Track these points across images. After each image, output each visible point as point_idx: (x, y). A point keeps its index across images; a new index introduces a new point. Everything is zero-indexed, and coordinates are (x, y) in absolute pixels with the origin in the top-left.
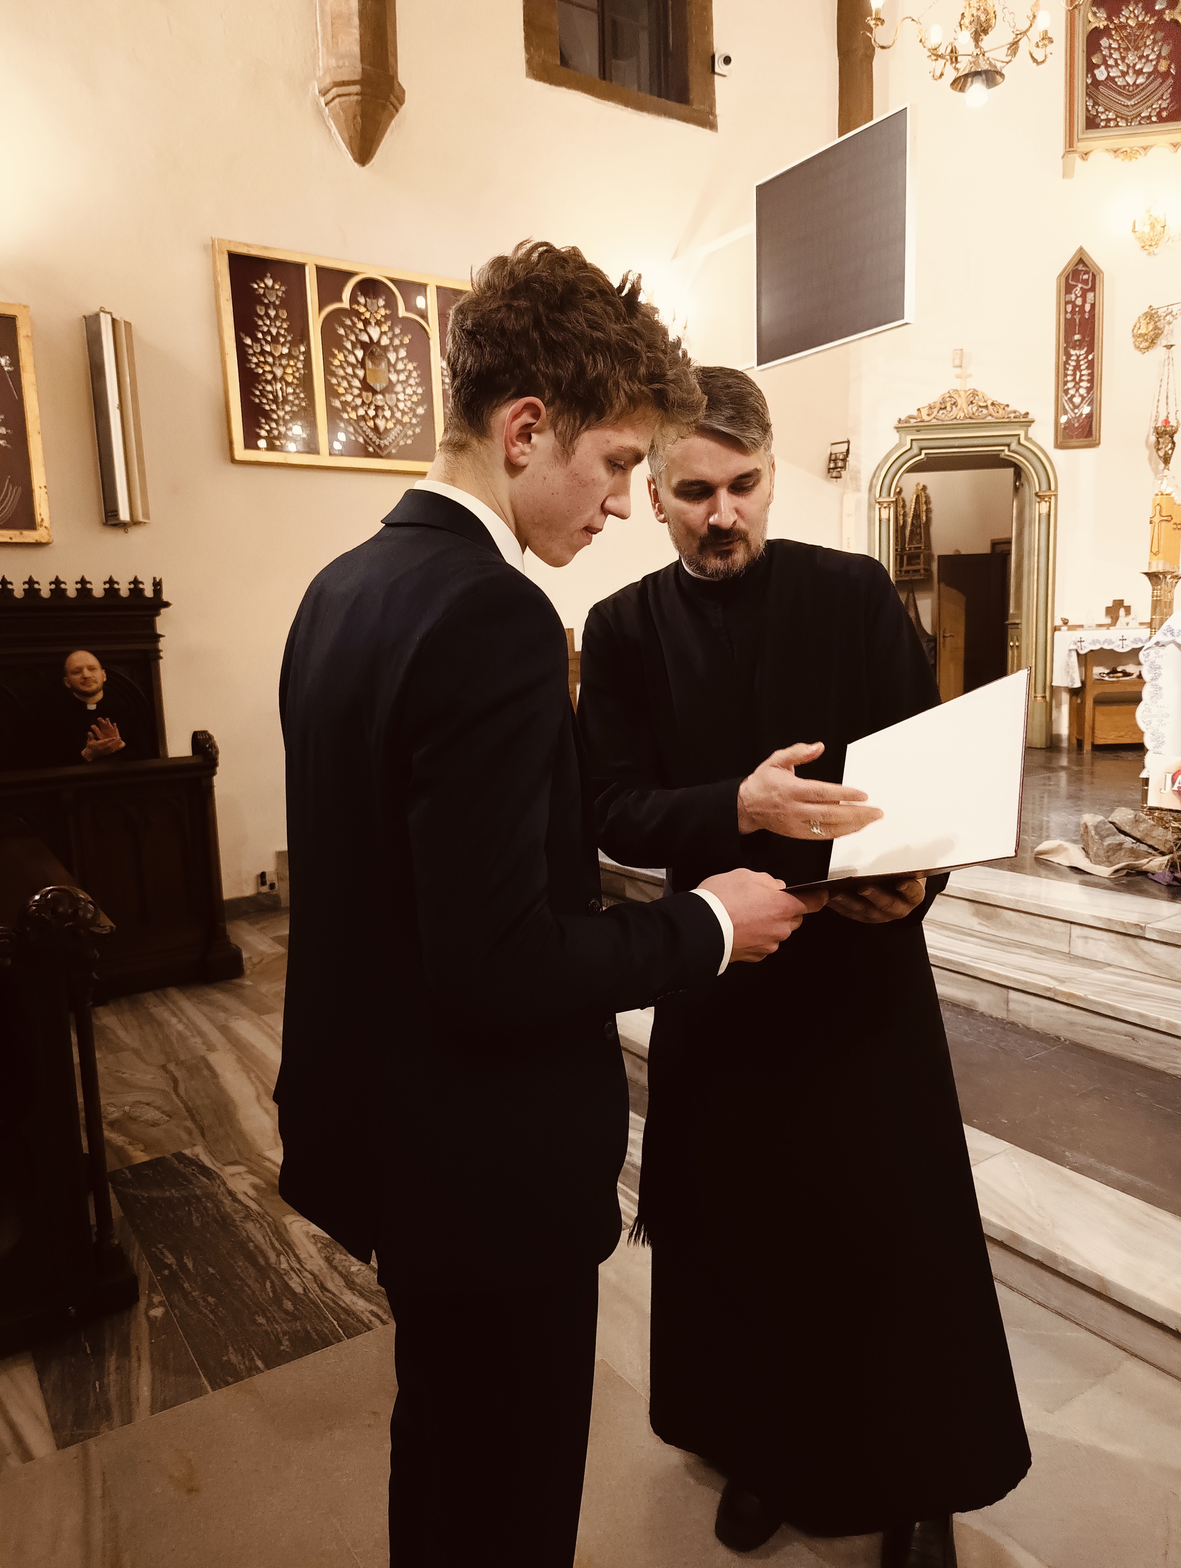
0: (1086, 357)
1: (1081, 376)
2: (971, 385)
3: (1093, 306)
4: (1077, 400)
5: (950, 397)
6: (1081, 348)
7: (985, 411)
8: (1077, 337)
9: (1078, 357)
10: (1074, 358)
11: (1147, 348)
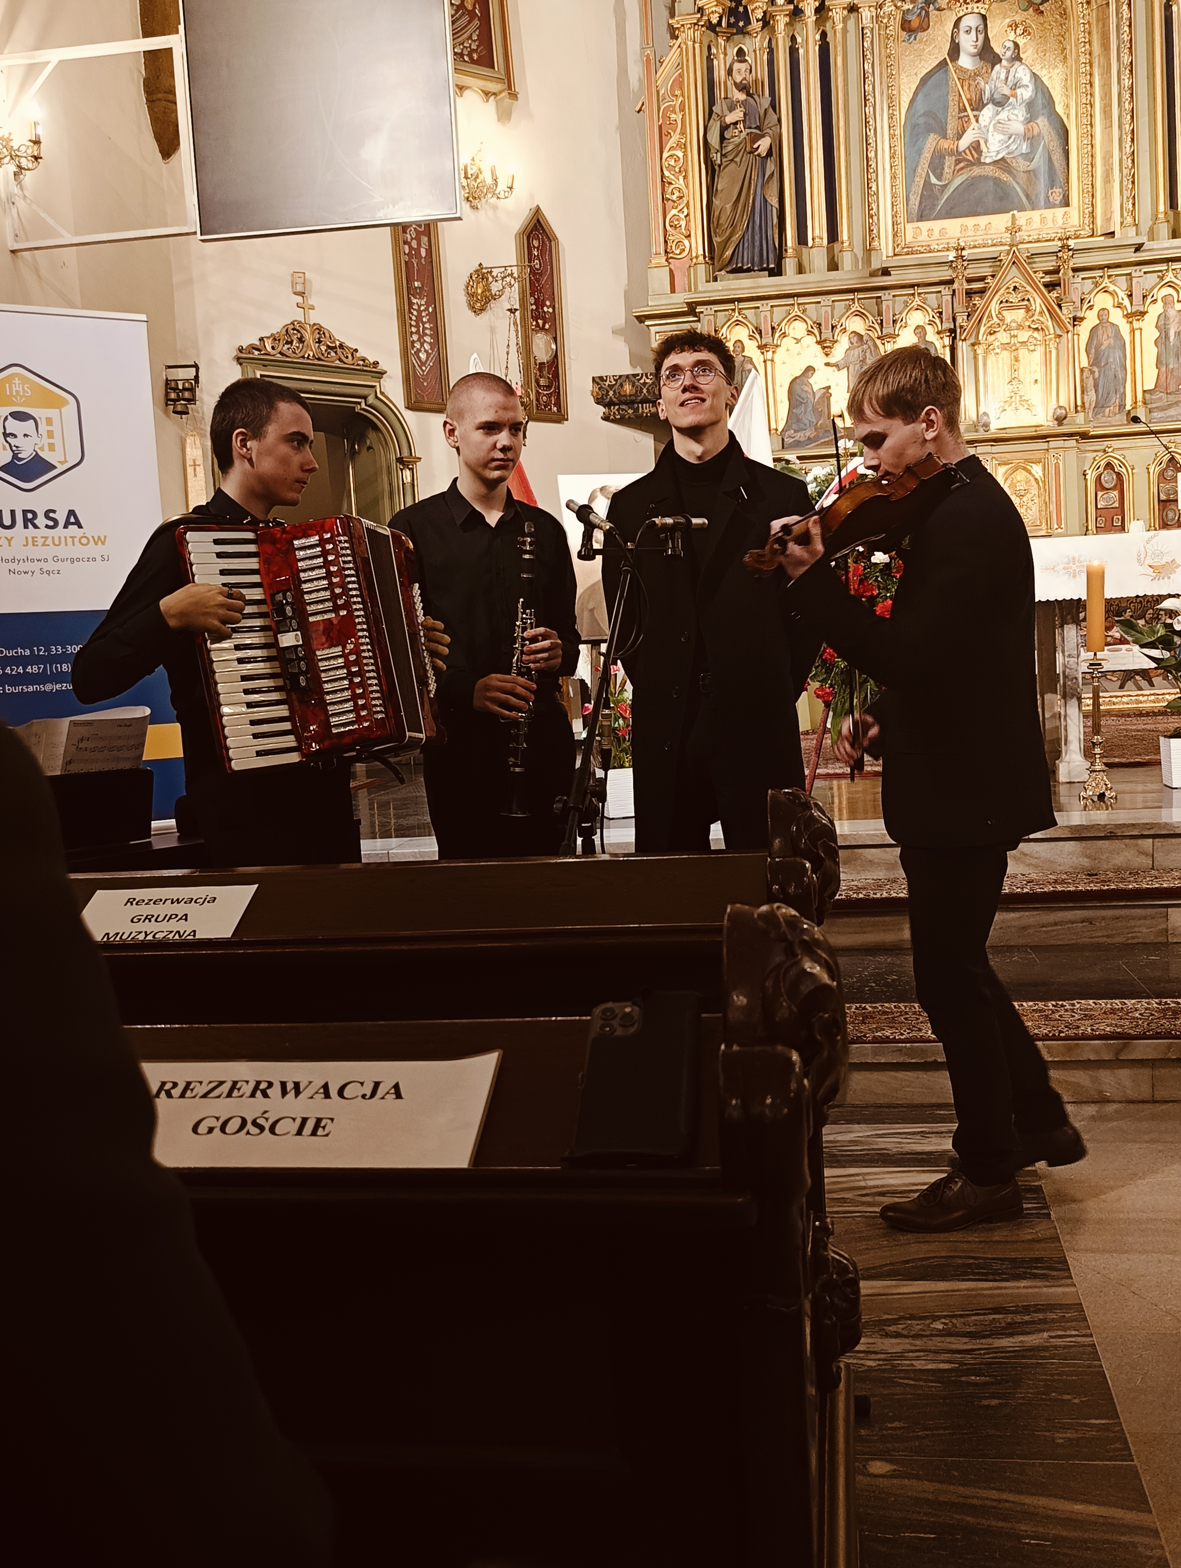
0: (427, 309)
1: (424, 329)
2: (314, 317)
3: (429, 251)
4: (423, 356)
5: (294, 329)
6: (420, 298)
7: (333, 354)
8: (416, 284)
9: (419, 307)
10: (415, 307)
11: (482, 310)
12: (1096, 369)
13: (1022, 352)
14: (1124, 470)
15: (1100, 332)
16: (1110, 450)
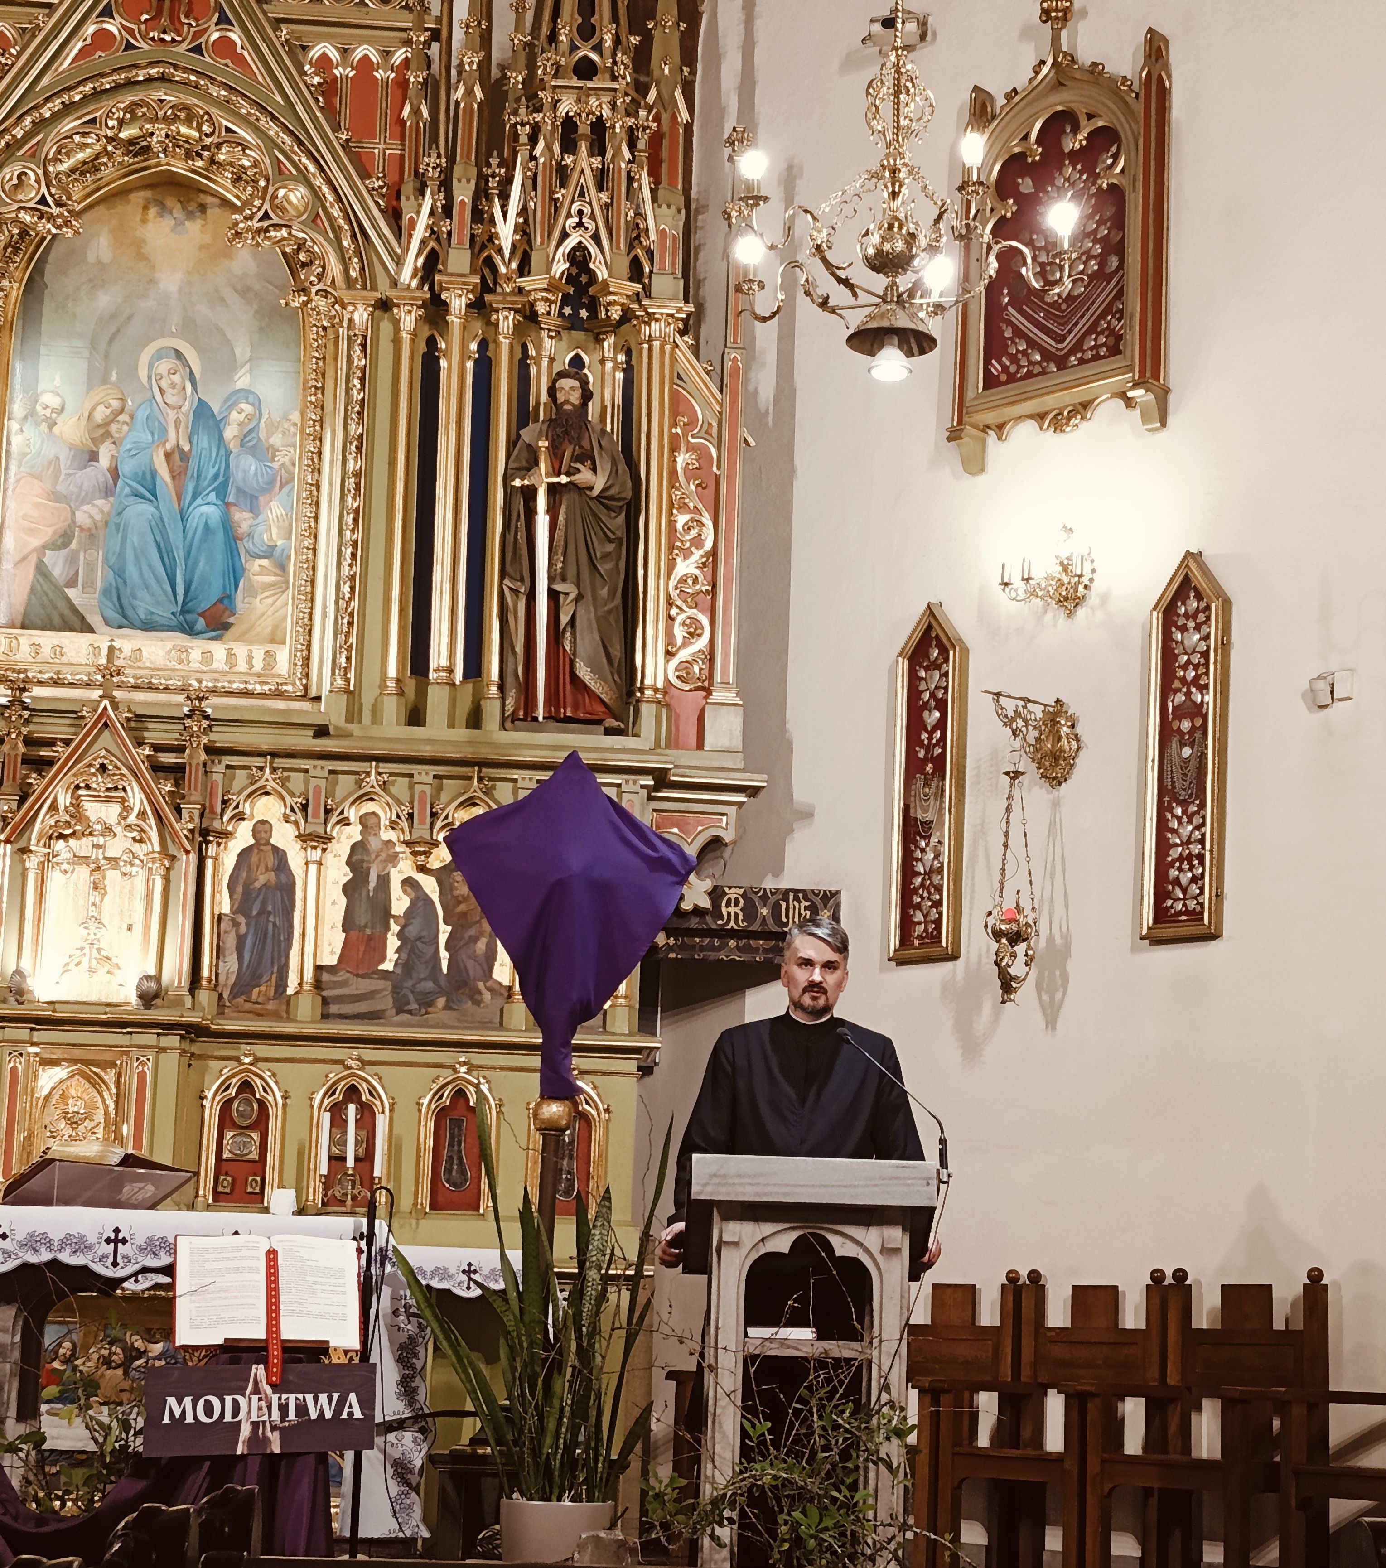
12: (242, 920)
13: (112, 876)
14: (271, 1099)
15: (255, 859)
16: (247, 1060)
